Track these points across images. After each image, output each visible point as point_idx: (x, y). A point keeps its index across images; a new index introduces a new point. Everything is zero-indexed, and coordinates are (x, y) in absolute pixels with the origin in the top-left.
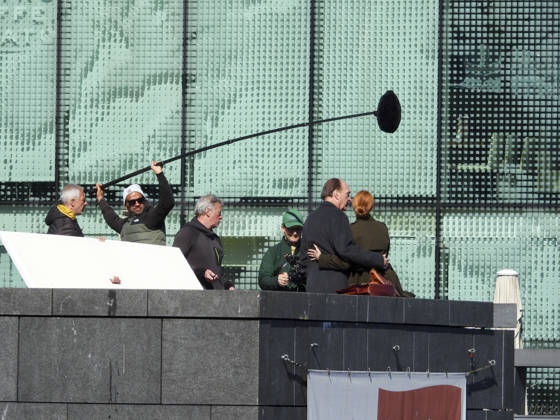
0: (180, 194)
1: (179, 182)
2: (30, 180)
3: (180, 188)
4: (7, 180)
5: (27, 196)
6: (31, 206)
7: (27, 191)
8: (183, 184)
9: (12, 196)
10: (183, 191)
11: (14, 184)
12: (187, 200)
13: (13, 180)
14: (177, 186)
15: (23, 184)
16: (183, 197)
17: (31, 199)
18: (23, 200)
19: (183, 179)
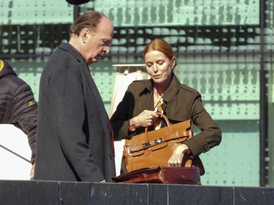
0: (258, 39)
1: (256, 21)
2: (40, 20)
3: (258, 30)
4: (6, 22)
5: (34, 46)
6: (39, 60)
7: (33, 38)
8: (263, 24)
9: (10, 47)
10: (263, 35)
11: (15, 27)
12: (269, 47)
13: (15, 21)
14: (254, 27)
15: (27, 28)
16: (263, 44)
17: (39, 50)
18: (27, 52)
19: (263, 16)
